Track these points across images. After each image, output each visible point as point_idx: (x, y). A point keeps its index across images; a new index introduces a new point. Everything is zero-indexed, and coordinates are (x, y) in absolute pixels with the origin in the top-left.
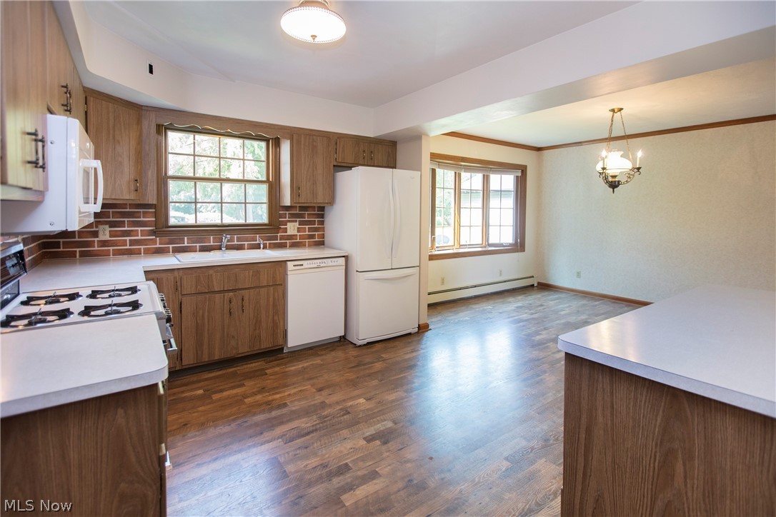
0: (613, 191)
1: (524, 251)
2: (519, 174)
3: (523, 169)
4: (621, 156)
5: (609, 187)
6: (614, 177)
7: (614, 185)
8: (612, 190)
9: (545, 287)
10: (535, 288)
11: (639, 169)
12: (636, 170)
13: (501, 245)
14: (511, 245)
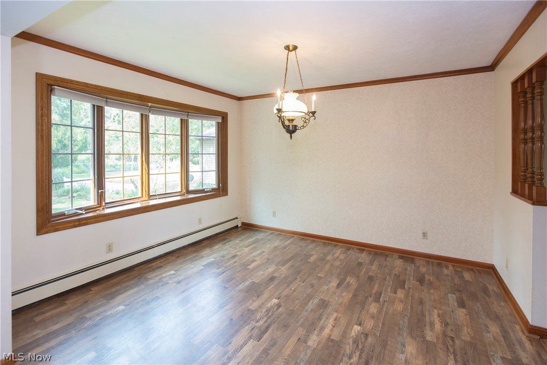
0: (291, 137)
1: (227, 195)
2: (220, 121)
3: (224, 116)
4: (297, 99)
5: (287, 132)
6: (291, 120)
7: (291, 130)
8: (289, 135)
9: (248, 227)
10: (240, 229)
11: (314, 113)
12: (311, 115)
13: (203, 191)
14: (213, 190)
